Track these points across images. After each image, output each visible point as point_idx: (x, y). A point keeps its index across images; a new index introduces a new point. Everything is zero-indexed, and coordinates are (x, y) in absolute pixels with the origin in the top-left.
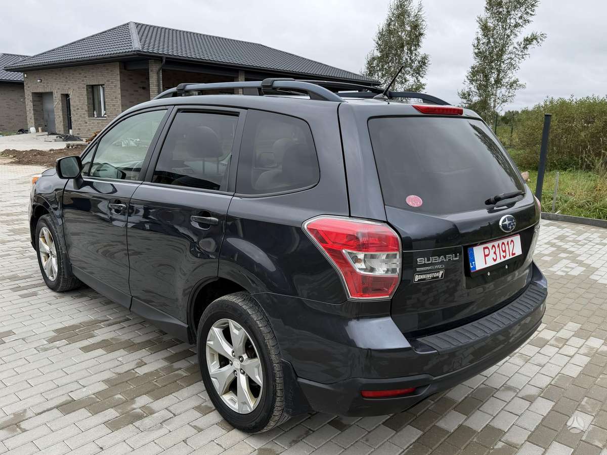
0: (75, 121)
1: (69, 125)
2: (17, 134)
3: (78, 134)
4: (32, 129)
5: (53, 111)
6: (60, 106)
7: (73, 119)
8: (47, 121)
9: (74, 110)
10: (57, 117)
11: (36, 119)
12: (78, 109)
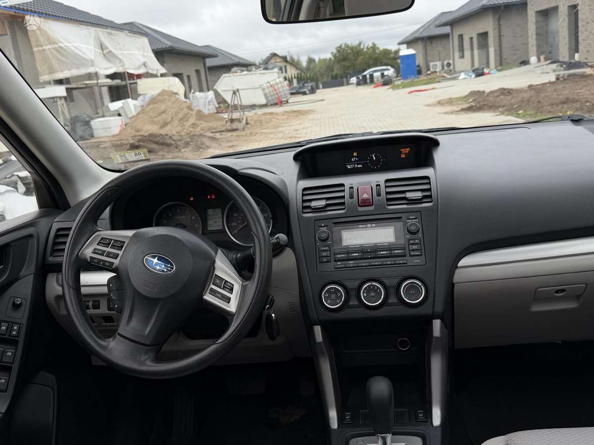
0: (583, 40)
1: (575, 47)
2: (518, 67)
3: (586, 58)
4: (533, 59)
5: (558, 32)
6: (566, 24)
7: (580, 39)
8: (551, 46)
9: (583, 26)
10: (561, 38)
11: (539, 46)
12: (588, 23)
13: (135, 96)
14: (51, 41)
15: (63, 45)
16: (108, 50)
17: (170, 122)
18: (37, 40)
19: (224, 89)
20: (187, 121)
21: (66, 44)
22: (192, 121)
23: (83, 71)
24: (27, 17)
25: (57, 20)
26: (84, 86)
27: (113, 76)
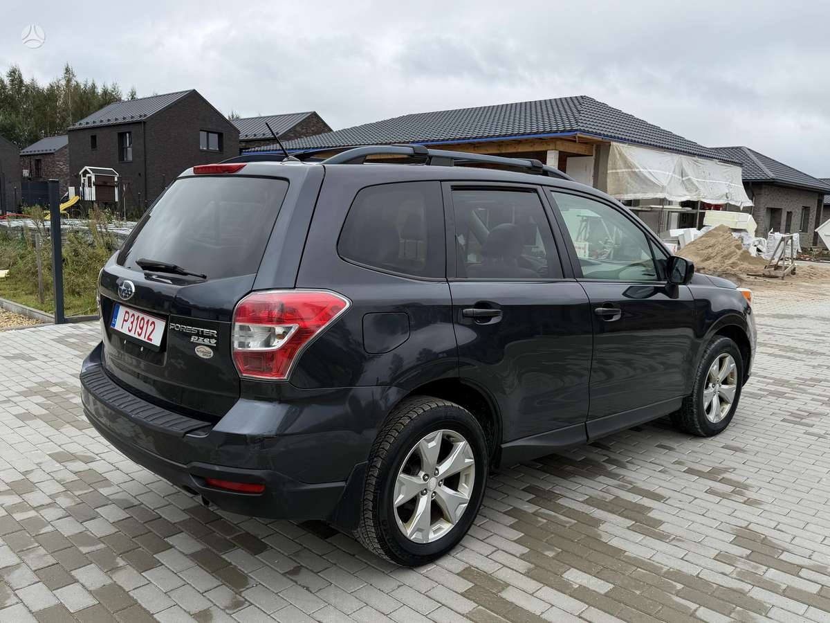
13: (701, 227)
14: (628, 165)
15: (637, 170)
16: (687, 178)
17: (713, 257)
18: (614, 164)
19: (827, 234)
20: (729, 259)
21: (642, 170)
22: (733, 259)
23: (650, 196)
24: (614, 144)
25: (641, 146)
26: (649, 209)
27: (684, 204)
